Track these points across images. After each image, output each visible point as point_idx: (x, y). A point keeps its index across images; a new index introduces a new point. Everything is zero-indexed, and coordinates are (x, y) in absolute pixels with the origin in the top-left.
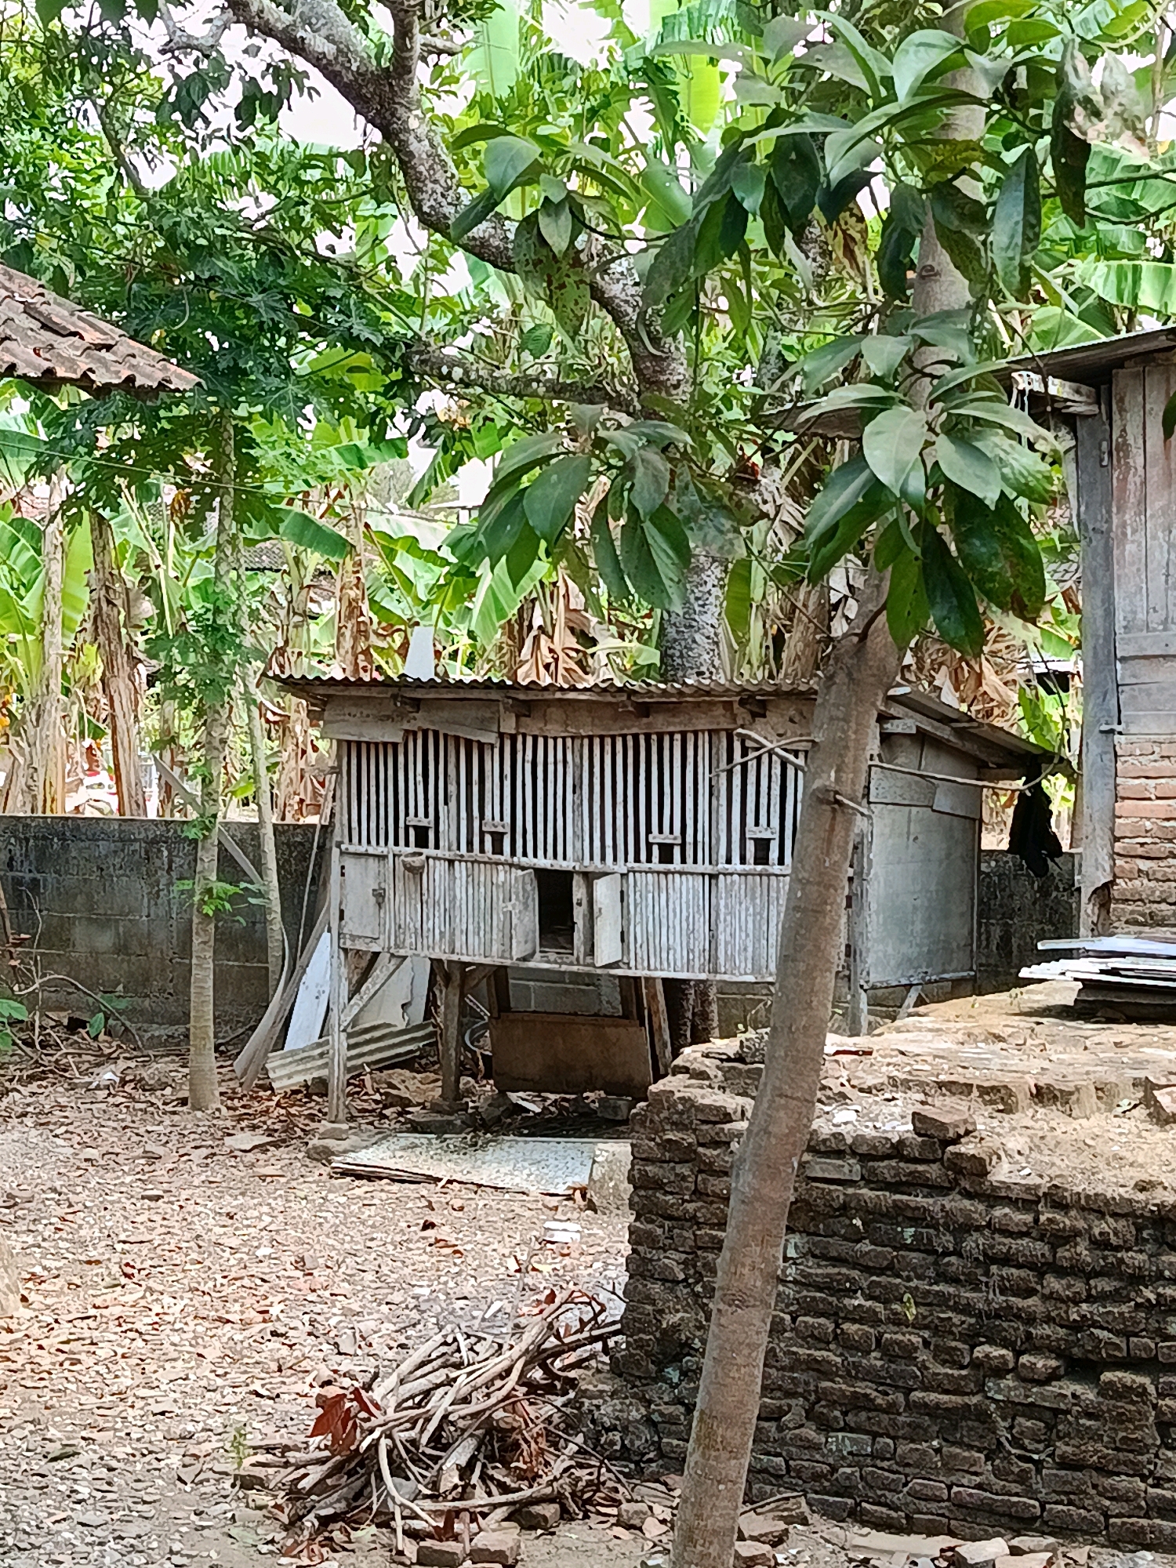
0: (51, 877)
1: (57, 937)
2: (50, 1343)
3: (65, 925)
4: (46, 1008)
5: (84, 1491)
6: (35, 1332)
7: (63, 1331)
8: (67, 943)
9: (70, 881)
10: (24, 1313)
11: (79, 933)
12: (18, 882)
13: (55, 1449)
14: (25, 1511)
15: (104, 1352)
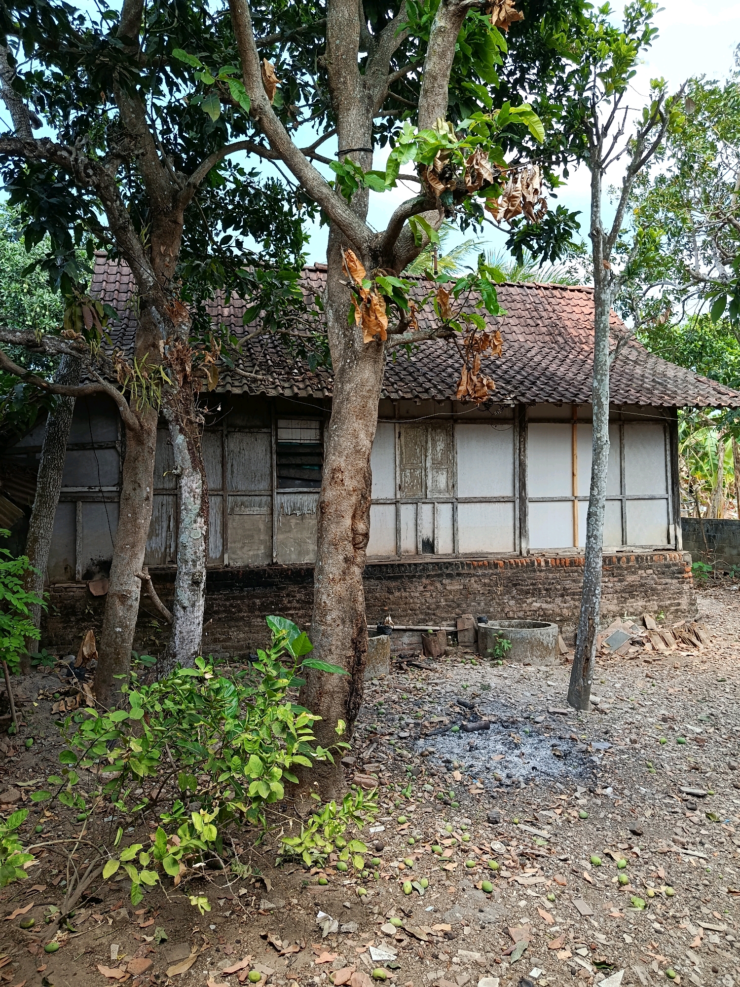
0: (719, 535)
1: (720, 550)
2: (719, 653)
3: (723, 547)
4: (717, 569)
5: (728, 690)
6: (714, 649)
7: (722, 651)
8: (723, 552)
9: (725, 536)
10: (711, 645)
11: (726, 550)
12: (710, 536)
13: (720, 679)
14: (711, 692)
15: (734, 657)
